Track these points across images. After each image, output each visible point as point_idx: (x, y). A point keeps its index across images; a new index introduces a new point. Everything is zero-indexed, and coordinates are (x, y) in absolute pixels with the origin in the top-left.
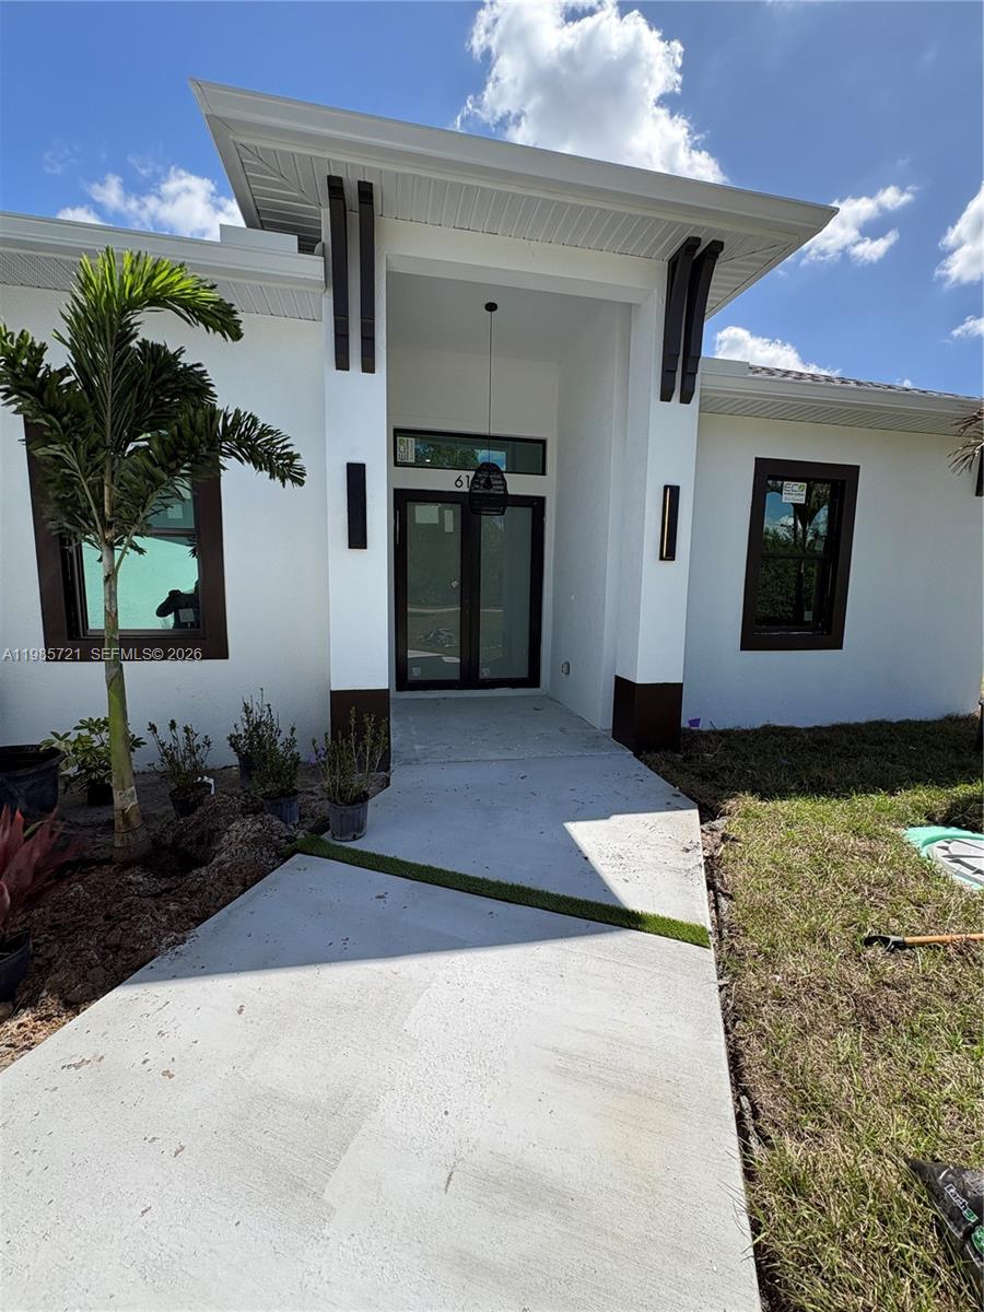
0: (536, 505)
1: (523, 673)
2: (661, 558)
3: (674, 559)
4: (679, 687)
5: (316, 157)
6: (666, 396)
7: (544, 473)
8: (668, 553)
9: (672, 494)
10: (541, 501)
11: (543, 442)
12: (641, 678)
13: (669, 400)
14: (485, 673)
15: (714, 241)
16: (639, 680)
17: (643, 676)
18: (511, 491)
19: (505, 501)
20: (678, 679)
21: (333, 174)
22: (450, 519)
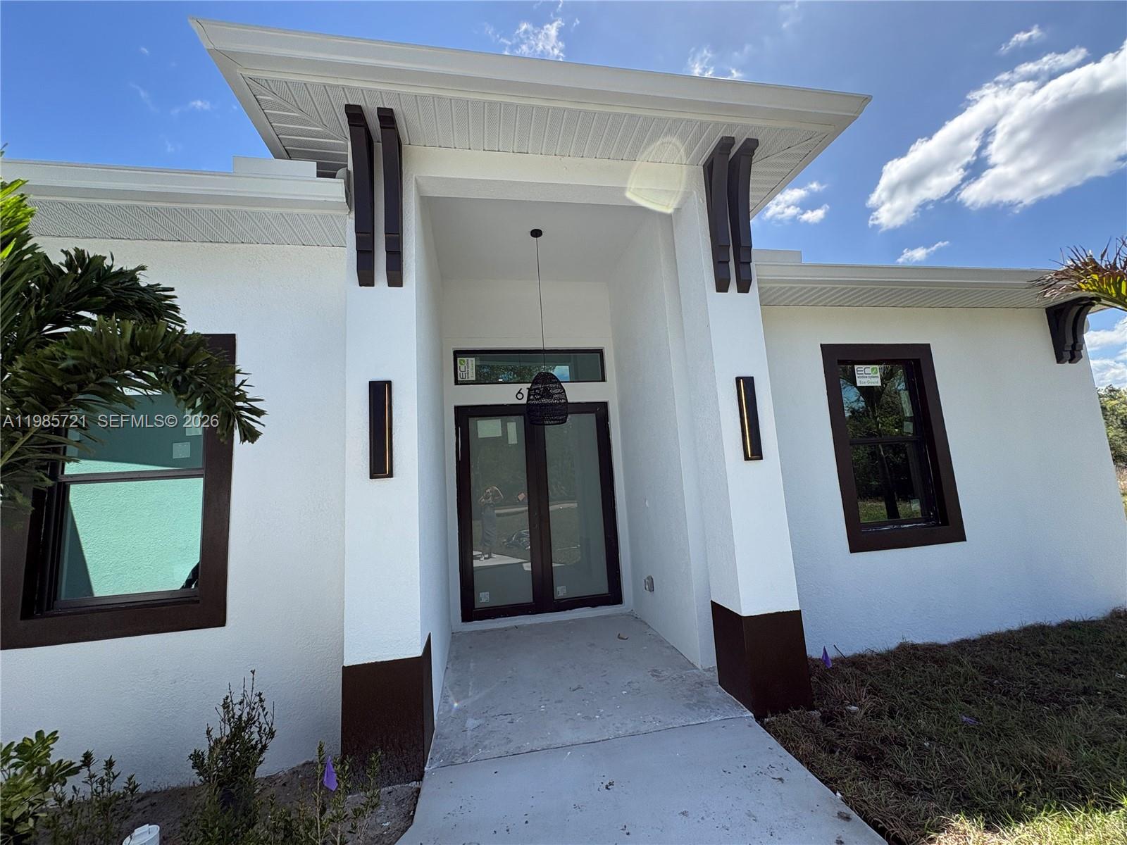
0: (600, 411)
1: (602, 588)
2: (747, 458)
3: (761, 458)
4: (796, 616)
5: (331, 86)
6: (722, 286)
7: (603, 380)
8: (754, 451)
9: (746, 387)
10: (604, 405)
11: (600, 352)
12: (747, 608)
13: (726, 290)
14: (561, 592)
15: (747, 139)
16: (745, 613)
17: (749, 605)
18: (571, 399)
19: (564, 410)
20: (792, 606)
21: (351, 103)
22: (513, 430)
